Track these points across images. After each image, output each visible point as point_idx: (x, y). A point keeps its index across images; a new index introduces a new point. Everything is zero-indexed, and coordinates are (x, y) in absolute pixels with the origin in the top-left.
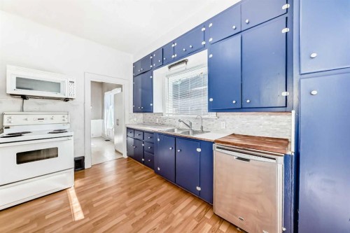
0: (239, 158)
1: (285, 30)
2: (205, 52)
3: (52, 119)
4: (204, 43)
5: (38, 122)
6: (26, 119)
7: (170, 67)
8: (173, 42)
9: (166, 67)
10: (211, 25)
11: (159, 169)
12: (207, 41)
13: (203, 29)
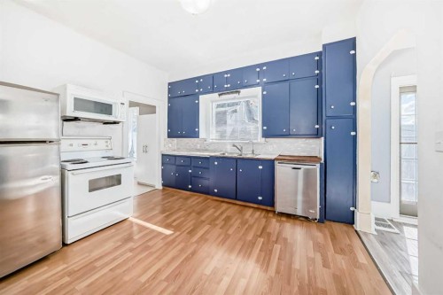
0: (294, 168)
1: (317, 87)
2: (259, 89)
3: (96, 144)
4: (258, 81)
5: (82, 147)
6: (71, 145)
7: (220, 95)
8: (226, 72)
9: (216, 94)
10: (265, 68)
11: (216, 191)
12: (261, 80)
13: (258, 70)
